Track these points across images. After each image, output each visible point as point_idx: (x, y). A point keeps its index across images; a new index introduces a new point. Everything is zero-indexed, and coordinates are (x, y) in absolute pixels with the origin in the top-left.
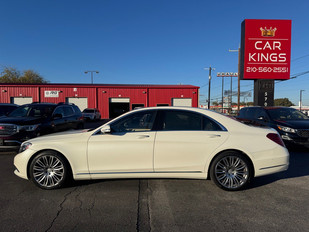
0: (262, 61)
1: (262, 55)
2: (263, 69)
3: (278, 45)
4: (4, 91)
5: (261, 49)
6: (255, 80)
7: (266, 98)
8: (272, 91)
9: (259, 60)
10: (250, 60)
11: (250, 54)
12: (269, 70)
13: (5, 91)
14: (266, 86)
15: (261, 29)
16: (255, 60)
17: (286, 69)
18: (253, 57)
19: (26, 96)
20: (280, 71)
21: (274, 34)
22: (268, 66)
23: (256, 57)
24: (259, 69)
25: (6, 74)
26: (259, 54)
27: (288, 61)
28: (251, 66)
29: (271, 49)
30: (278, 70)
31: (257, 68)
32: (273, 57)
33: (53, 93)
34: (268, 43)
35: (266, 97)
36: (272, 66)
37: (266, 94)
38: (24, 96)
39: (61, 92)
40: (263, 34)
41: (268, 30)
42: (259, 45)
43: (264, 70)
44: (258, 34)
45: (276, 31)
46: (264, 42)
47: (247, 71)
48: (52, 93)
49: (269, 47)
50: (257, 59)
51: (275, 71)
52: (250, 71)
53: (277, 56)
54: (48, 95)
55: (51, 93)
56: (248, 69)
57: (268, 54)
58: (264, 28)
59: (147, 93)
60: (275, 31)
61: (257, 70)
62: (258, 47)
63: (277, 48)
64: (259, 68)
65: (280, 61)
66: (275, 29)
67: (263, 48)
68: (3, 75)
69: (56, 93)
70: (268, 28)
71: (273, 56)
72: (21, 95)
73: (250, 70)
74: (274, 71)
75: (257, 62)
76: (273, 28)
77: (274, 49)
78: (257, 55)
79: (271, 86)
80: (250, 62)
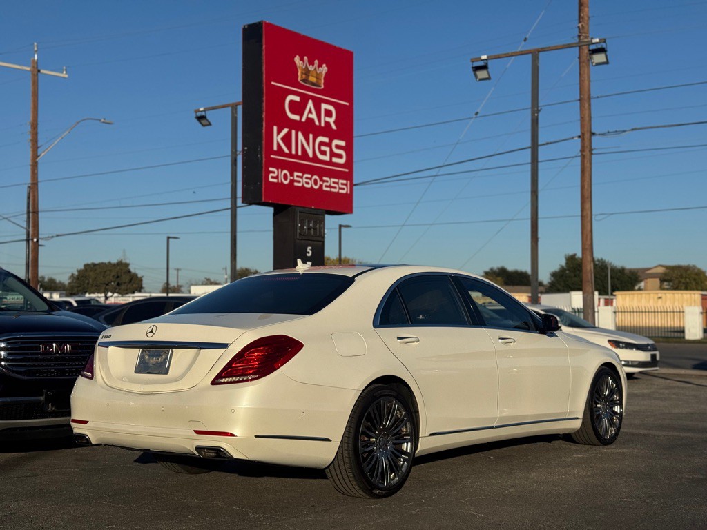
0: (300, 153)
1: (301, 136)
2: (302, 178)
3: (328, 113)
5: (296, 118)
6: (279, 210)
7: (310, 263)
8: (321, 243)
9: (293, 152)
10: (275, 148)
11: (275, 128)
12: (316, 182)
14: (309, 229)
15: (297, 59)
16: (286, 151)
17: (346, 185)
18: (283, 139)
20: (335, 188)
21: (323, 81)
22: (312, 171)
23: (287, 139)
24: (296, 179)
26: (293, 132)
27: (349, 163)
28: (280, 165)
29: (317, 123)
30: (333, 185)
31: (292, 175)
32: (323, 148)
34: (310, 104)
35: (310, 259)
36: (322, 173)
37: (309, 253)
40: (302, 77)
41: (311, 68)
42: (292, 107)
43: (305, 181)
44: (290, 75)
45: (326, 74)
46: (305, 100)
47: (271, 180)
49: (314, 116)
50: (289, 148)
51: (326, 186)
52: (275, 181)
53: (329, 145)
56: (276, 176)
57: (311, 136)
58: (302, 59)
60: (324, 73)
61: (291, 180)
62: (292, 112)
63: (335, 122)
64: (296, 174)
65: (335, 160)
67: (301, 118)
70: (311, 63)
71: (322, 144)
73: (277, 178)
74: (325, 189)
75: (290, 155)
76: (320, 66)
77: (323, 124)
78: (289, 134)
79: (320, 228)
80: (275, 153)
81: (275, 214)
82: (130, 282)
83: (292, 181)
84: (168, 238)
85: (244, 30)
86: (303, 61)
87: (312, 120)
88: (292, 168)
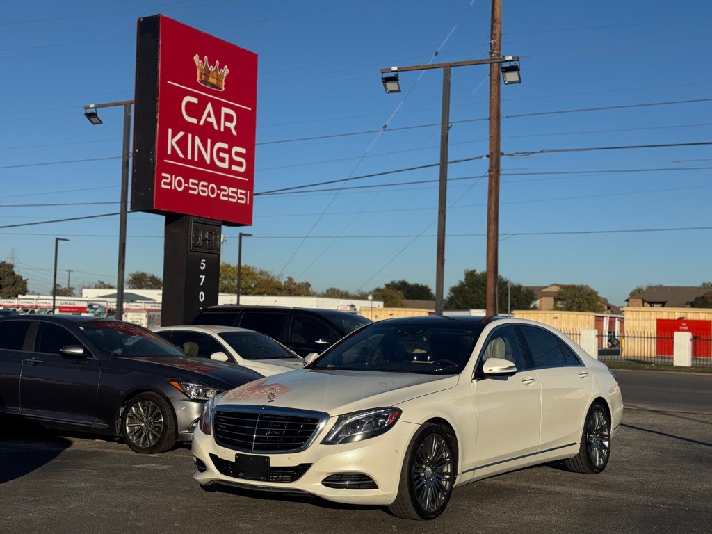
0: (196, 159)
1: (198, 141)
2: (197, 185)
3: (229, 118)
5: (194, 121)
6: (172, 219)
7: (203, 277)
8: (216, 255)
9: (189, 157)
10: (169, 152)
11: (170, 131)
12: (213, 191)
14: (204, 240)
15: (196, 58)
16: (181, 155)
17: (246, 195)
18: (177, 143)
20: (234, 197)
21: (224, 83)
22: (209, 178)
23: (182, 143)
24: (191, 186)
26: (190, 136)
27: (250, 172)
28: (175, 171)
29: (216, 128)
30: (231, 194)
31: (187, 182)
32: (222, 155)
34: (209, 107)
35: (203, 273)
36: (220, 181)
37: (202, 266)
40: (201, 78)
41: (211, 68)
42: (192, 109)
43: (200, 189)
44: (188, 75)
45: (228, 75)
46: (203, 102)
47: (163, 186)
49: (212, 120)
50: (185, 152)
51: (224, 195)
52: (168, 187)
53: (228, 151)
56: (168, 181)
57: (209, 141)
58: (201, 59)
60: (225, 74)
61: (185, 187)
62: (189, 115)
63: (235, 128)
64: (191, 181)
65: (234, 168)
67: (199, 121)
70: (212, 63)
71: (220, 150)
73: (170, 184)
74: (222, 198)
75: (185, 160)
76: (221, 67)
77: (222, 130)
78: (184, 139)
79: (216, 240)
80: (169, 158)
81: (167, 223)
82: (13, 284)
83: (187, 189)
84: (57, 240)
85: (139, 22)
86: (204, 62)
87: (212, 124)
88: (188, 175)
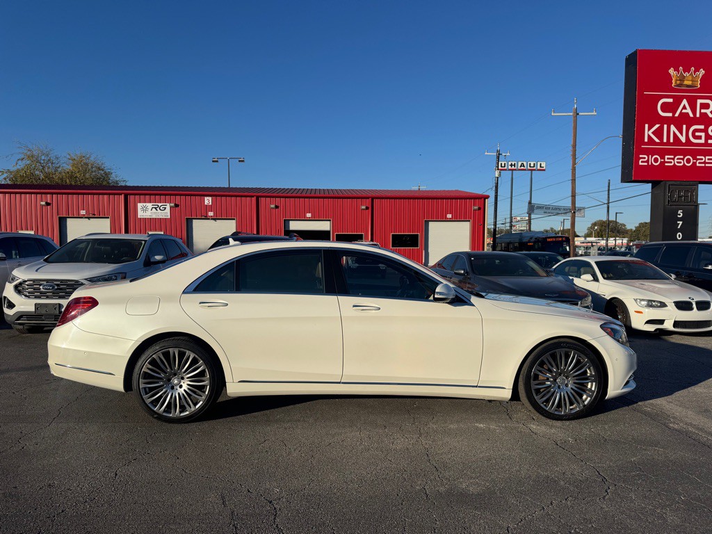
0: (672, 141)
1: (673, 128)
2: (673, 159)
3: (705, 106)
4: (43, 203)
5: (670, 115)
6: (655, 184)
7: (681, 223)
9: (665, 140)
10: (646, 140)
11: (647, 126)
12: (688, 161)
13: (48, 204)
14: (680, 197)
15: (671, 71)
16: (657, 140)
18: (653, 133)
19: (94, 215)
21: (699, 82)
22: (684, 153)
23: (659, 133)
24: (666, 160)
25: (28, 162)
26: (665, 126)
28: (651, 152)
29: (691, 115)
30: (707, 161)
31: (663, 157)
32: (697, 134)
33: (158, 209)
34: (685, 102)
35: (680, 219)
36: (695, 154)
37: (680, 215)
38: (91, 216)
39: (176, 206)
40: (676, 83)
41: (686, 74)
42: (665, 107)
43: (677, 161)
44: (665, 84)
45: (703, 76)
46: (678, 101)
47: (640, 164)
48: (156, 208)
49: (688, 110)
50: (661, 137)
51: (700, 163)
52: (646, 164)
53: (705, 131)
54: (145, 214)
55: (154, 209)
56: (643, 160)
57: (684, 126)
58: (676, 69)
59: (370, 209)
60: (701, 76)
61: (661, 162)
62: (665, 111)
63: (706, 113)
64: (666, 157)
66: (702, 72)
67: (674, 114)
68: (21, 165)
69: (165, 208)
70: (687, 70)
71: (695, 131)
72: (83, 212)
73: (647, 161)
74: (698, 165)
75: (662, 143)
76: (697, 70)
77: (698, 115)
78: (661, 129)
79: (692, 195)
80: (646, 144)
81: (653, 188)
86: (678, 71)
87: (688, 113)
88: (662, 153)
